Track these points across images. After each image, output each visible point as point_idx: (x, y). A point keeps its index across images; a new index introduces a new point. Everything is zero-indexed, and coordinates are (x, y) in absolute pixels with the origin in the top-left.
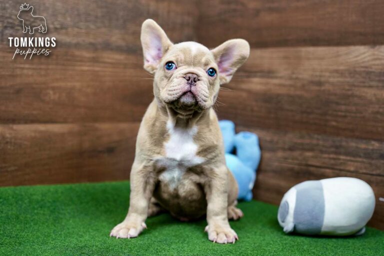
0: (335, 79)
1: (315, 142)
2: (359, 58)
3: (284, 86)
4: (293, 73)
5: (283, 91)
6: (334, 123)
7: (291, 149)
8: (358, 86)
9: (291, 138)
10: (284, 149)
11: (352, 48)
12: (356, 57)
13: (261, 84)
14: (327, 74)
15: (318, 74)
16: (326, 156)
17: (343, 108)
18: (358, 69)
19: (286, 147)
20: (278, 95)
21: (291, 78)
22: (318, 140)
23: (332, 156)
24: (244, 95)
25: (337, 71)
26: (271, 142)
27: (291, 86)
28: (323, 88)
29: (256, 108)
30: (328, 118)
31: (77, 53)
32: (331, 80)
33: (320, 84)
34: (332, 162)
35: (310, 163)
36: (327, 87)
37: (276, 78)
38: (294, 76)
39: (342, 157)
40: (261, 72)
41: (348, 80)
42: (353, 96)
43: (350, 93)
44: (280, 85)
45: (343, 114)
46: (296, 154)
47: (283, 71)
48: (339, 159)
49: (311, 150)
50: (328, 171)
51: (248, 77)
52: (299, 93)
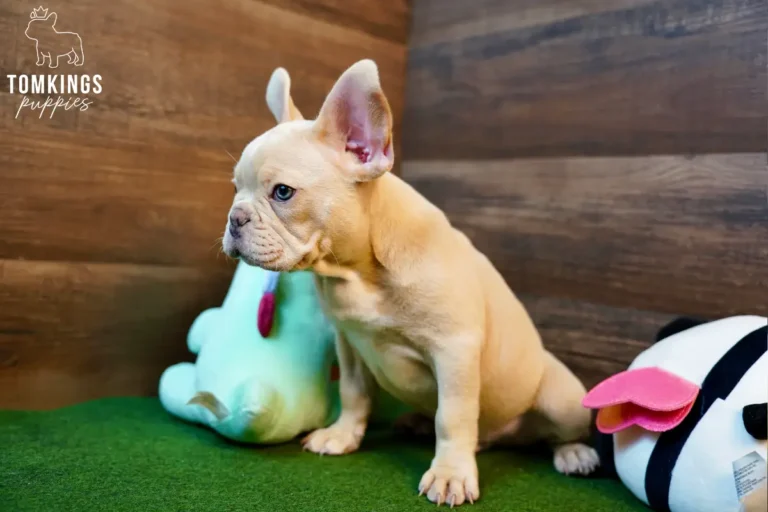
0: (624, 211)
1: (585, 315)
2: (665, 176)
4: (552, 200)
5: (535, 229)
6: (618, 285)
8: (662, 223)
11: (654, 159)
12: (660, 174)
14: (611, 202)
15: (594, 201)
16: (603, 338)
17: (635, 259)
18: (662, 195)
21: (549, 209)
22: (589, 311)
23: (613, 339)
25: (626, 197)
27: (548, 221)
28: (601, 225)
30: (610, 275)
31: (203, 154)
32: (617, 212)
33: (595, 217)
34: (614, 349)
35: (576, 349)
36: (608, 224)
37: (526, 207)
38: (554, 205)
39: (630, 342)
40: (500, 197)
41: (646, 211)
42: (653, 239)
43: (648, 233)
44: (532, 219)
45: (635, 269)
47: (536, 196)
48: (627, 345)
49: (578, 327)
50: (604, 364)
51: (480, 205)
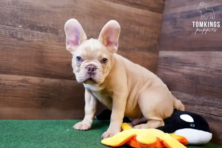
3: (201, 71)
5: (200, 74)
7: (203, 105)
9: (203, 99)
10: (199, 105)
13: (189, 69)
15: (220, 66)
19: (200, 103)
20: (198, 76)
21: (205, 68)
22: (217, 101)
24: (180, 75)
26: (192, 100)
27: (205, 71)
29: (185, 82)
33: (220, 71)
38: (207, 66)
46: (205, 108)
47: (201, 63)
49: (213, 106)
52: (208, 75)
